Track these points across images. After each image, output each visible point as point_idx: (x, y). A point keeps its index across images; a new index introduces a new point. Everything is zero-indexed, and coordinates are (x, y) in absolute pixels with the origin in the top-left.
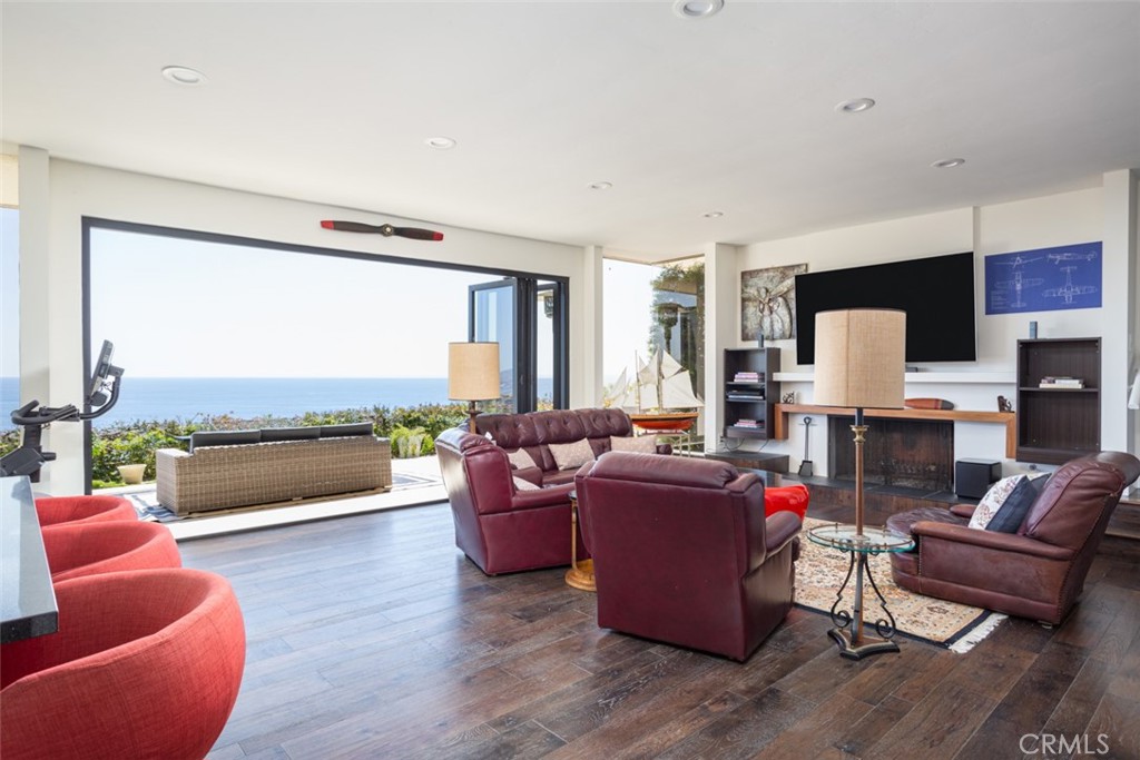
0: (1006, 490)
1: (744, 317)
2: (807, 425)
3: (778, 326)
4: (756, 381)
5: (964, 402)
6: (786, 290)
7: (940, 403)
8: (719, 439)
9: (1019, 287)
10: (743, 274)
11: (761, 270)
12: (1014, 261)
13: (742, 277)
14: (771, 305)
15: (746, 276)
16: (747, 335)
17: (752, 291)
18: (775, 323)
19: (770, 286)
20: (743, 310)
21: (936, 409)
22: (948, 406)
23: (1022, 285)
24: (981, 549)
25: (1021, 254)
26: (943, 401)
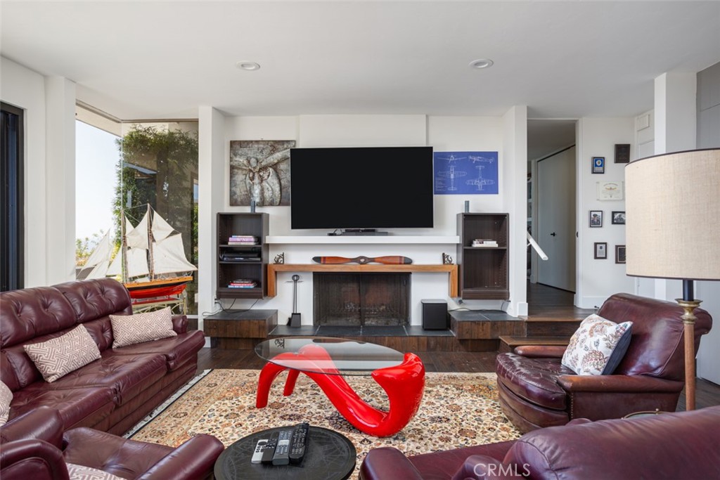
0: (616, 337)
1: (232, 183)
2: (296, 281)
3: (268, 194)
4: (253, 244)
5: (419, 259)
6: (276, 161)
7: (403, 259)
8: (214, 301)
9: (452, 176)
10: (232, 143)
11: (252, 141)
12: (450, 158)
13: (231, 146)
14: (261, 174)
15: (235, 146)
16: (236, 201)
17: (241, 160)
18: (266, 191)
19: (259, 157)
20: (231, 177)
21: (400, 264)
22: (409, 262)
23: (455, 175)
24: (621, 394)
25: (454, 153)
26: (405, 258)
